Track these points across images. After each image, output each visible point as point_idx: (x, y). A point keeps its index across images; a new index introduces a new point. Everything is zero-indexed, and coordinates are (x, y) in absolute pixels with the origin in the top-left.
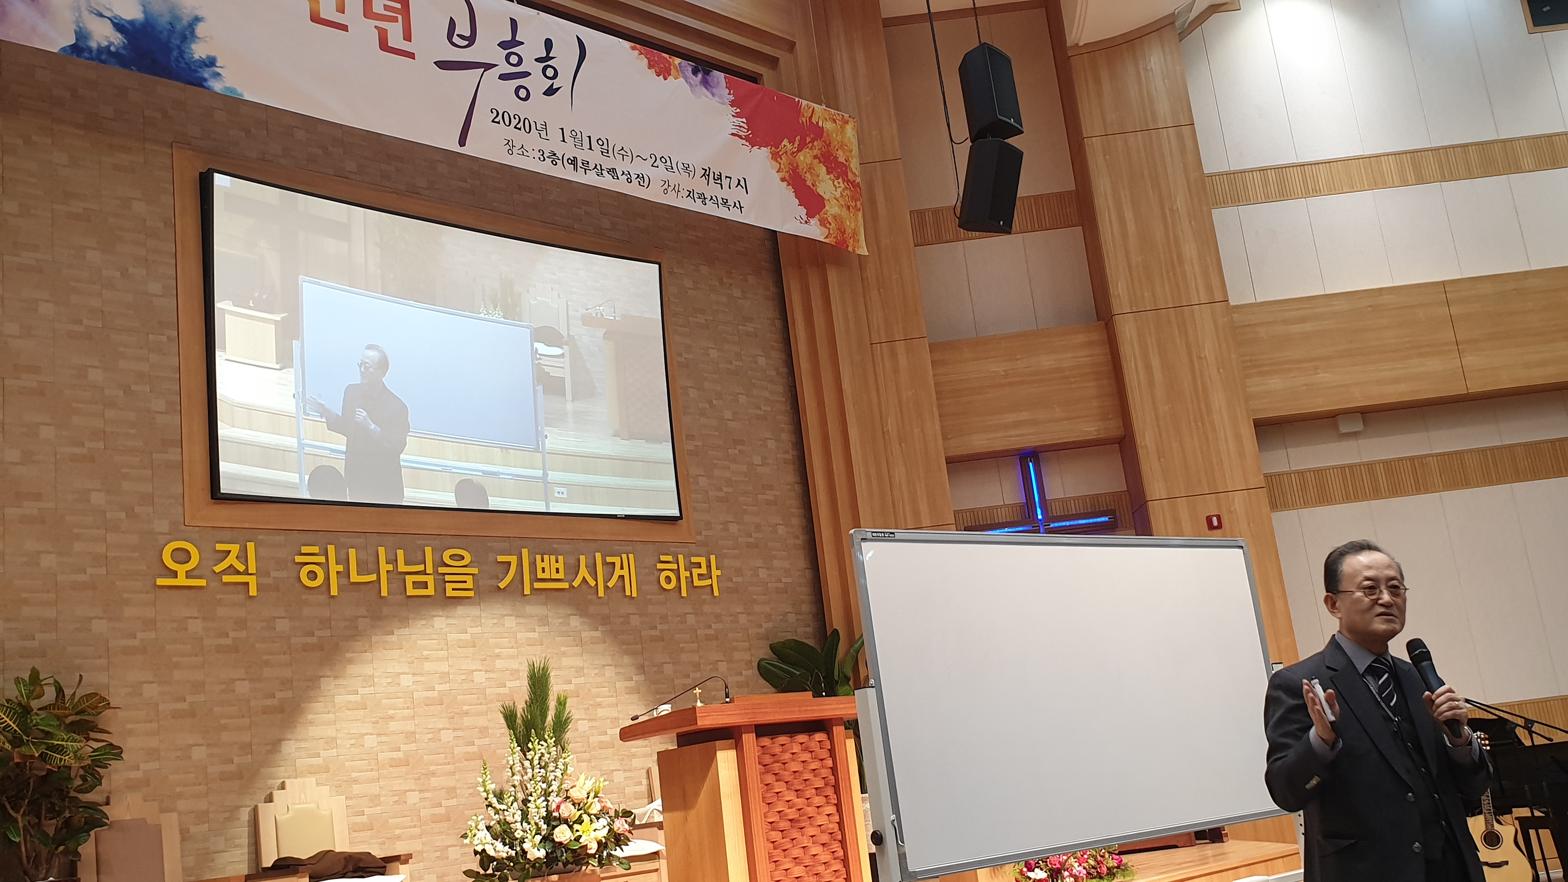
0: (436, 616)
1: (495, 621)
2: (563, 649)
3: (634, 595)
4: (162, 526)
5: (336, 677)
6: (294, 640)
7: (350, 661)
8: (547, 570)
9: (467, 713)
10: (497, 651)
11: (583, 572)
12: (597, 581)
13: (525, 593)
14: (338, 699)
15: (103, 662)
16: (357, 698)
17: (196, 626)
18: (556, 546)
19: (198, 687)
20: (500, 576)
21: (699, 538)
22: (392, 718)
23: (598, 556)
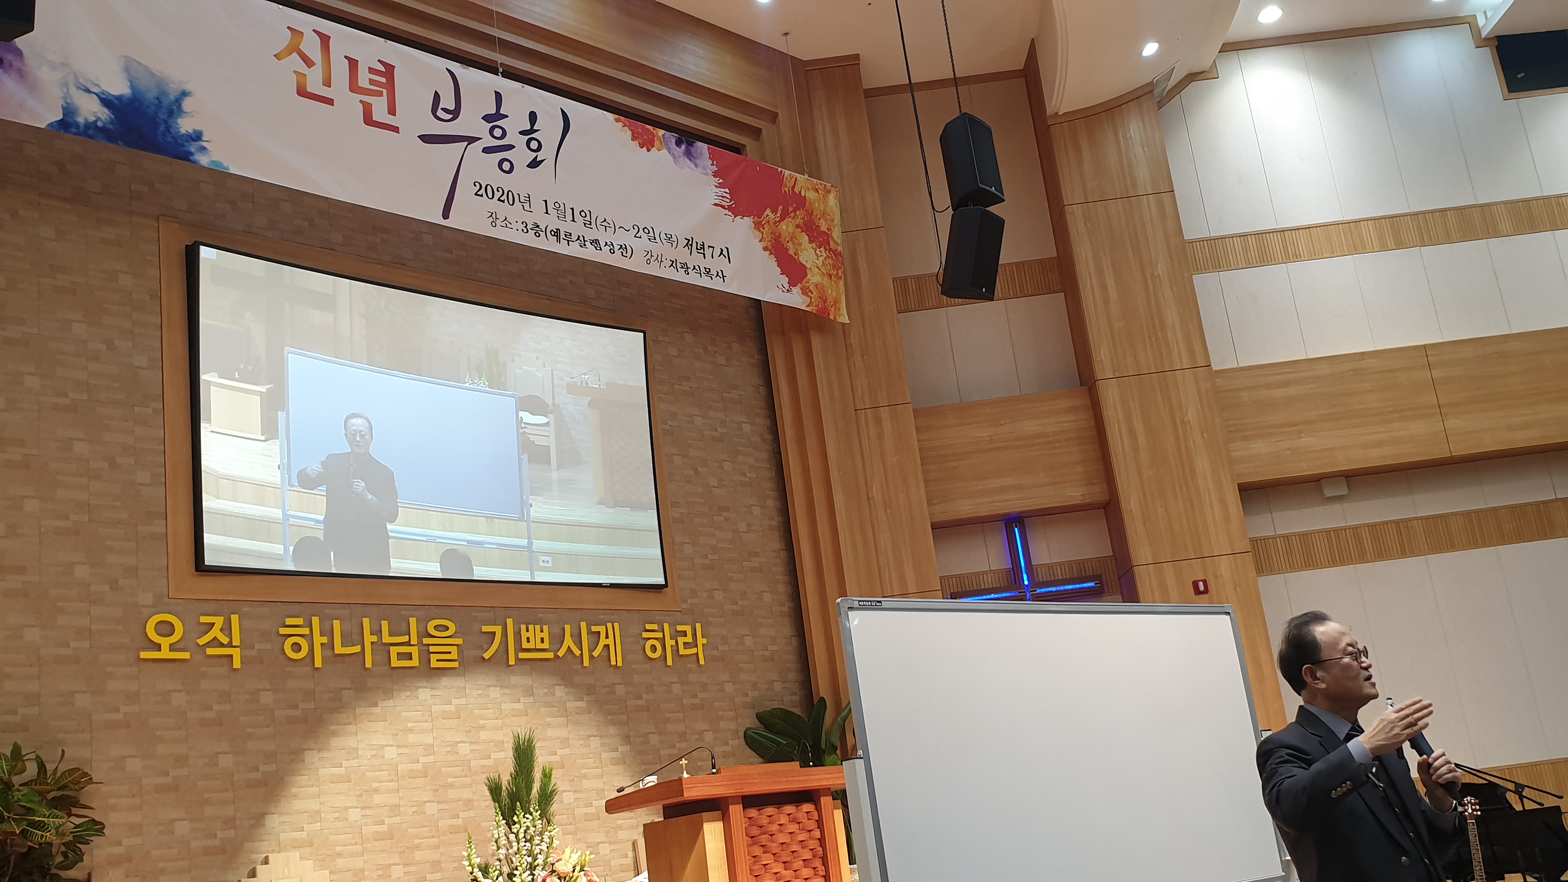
0: (421, 687)
1: (480, 692)
2: (548, 719)
3: (620, 664)
4: (147, 598)
5: (320, 750)
6: (278, 713)
7: (334, 734)
8: (532, 639)
9: (451, 786)
10: (481, 722)
11: (568, 642)
12: (581, 650)
13: (510, 664)
14: (323, 772)
15: (87, 736)
16: (342, 770)
17: (179, 700)
18: (540, 615)
19: (181, 761)
20: (485, 646)
21: (684, 606)
22: (376, 791)
23: (583, 625)
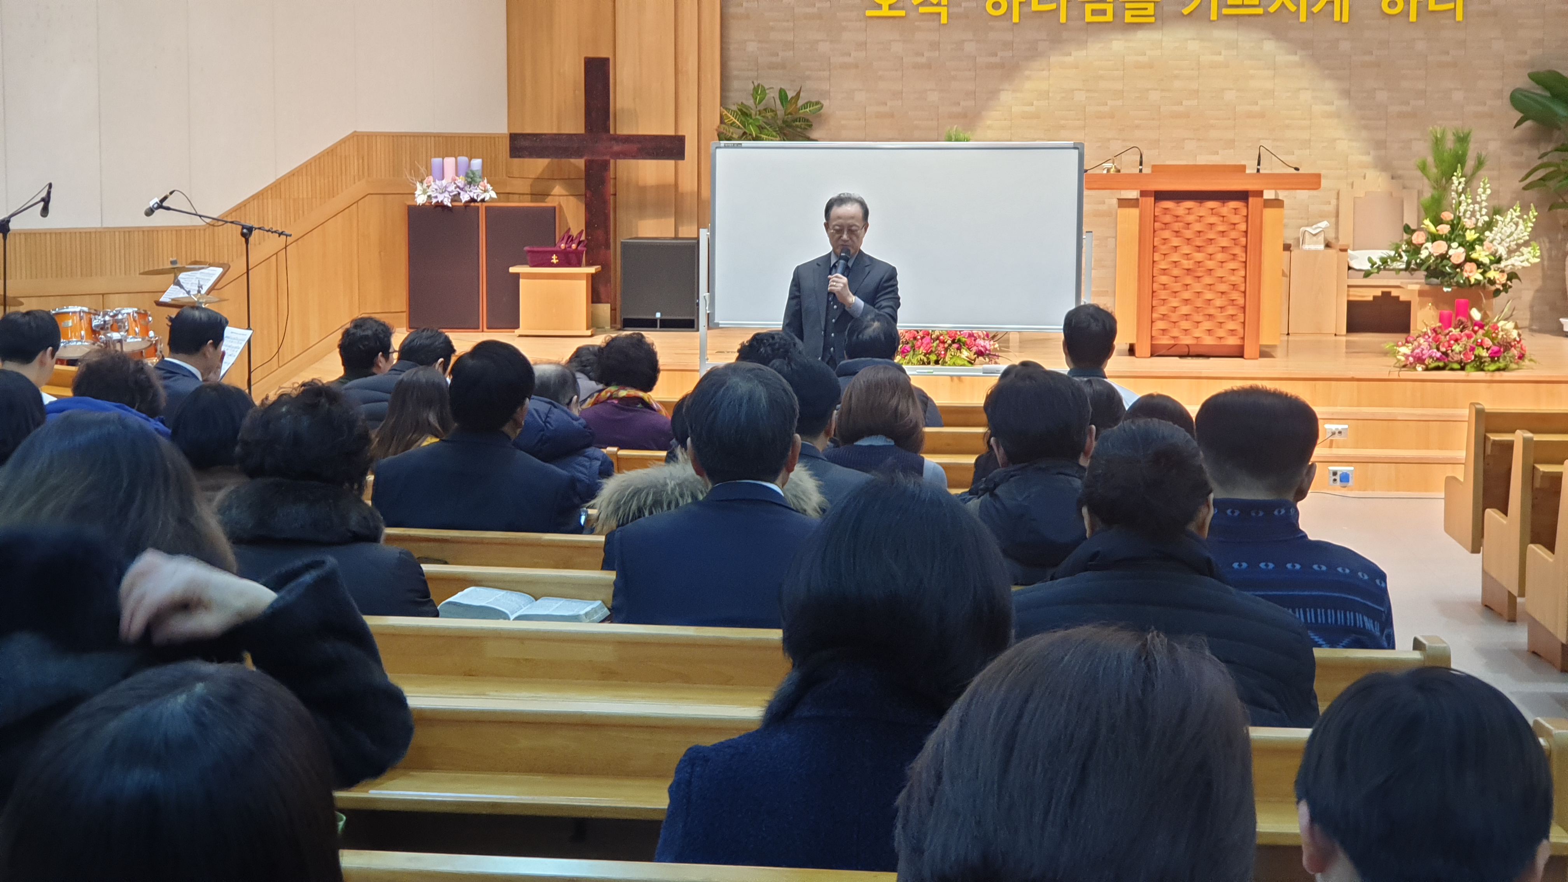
0: (1116, 40)
1: (1177, 44)
2: (1252, 71)
3: (1345, 19)
5: (1015, 90)
6: (979, 60)
7: (1028, 78)
9: (1137, 127)
10: (1176, 71)
12: (1298, 6)
13: (1212, 19)
14: (1016, 108)
15: (827, 73)
16: (1034, 108)
17: (897, 48)
19: (897, 95)
20: (1187, 2)
22: (1063, 127)
